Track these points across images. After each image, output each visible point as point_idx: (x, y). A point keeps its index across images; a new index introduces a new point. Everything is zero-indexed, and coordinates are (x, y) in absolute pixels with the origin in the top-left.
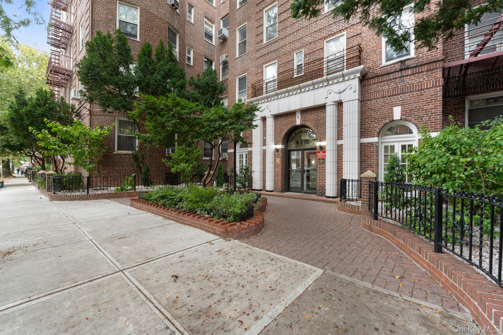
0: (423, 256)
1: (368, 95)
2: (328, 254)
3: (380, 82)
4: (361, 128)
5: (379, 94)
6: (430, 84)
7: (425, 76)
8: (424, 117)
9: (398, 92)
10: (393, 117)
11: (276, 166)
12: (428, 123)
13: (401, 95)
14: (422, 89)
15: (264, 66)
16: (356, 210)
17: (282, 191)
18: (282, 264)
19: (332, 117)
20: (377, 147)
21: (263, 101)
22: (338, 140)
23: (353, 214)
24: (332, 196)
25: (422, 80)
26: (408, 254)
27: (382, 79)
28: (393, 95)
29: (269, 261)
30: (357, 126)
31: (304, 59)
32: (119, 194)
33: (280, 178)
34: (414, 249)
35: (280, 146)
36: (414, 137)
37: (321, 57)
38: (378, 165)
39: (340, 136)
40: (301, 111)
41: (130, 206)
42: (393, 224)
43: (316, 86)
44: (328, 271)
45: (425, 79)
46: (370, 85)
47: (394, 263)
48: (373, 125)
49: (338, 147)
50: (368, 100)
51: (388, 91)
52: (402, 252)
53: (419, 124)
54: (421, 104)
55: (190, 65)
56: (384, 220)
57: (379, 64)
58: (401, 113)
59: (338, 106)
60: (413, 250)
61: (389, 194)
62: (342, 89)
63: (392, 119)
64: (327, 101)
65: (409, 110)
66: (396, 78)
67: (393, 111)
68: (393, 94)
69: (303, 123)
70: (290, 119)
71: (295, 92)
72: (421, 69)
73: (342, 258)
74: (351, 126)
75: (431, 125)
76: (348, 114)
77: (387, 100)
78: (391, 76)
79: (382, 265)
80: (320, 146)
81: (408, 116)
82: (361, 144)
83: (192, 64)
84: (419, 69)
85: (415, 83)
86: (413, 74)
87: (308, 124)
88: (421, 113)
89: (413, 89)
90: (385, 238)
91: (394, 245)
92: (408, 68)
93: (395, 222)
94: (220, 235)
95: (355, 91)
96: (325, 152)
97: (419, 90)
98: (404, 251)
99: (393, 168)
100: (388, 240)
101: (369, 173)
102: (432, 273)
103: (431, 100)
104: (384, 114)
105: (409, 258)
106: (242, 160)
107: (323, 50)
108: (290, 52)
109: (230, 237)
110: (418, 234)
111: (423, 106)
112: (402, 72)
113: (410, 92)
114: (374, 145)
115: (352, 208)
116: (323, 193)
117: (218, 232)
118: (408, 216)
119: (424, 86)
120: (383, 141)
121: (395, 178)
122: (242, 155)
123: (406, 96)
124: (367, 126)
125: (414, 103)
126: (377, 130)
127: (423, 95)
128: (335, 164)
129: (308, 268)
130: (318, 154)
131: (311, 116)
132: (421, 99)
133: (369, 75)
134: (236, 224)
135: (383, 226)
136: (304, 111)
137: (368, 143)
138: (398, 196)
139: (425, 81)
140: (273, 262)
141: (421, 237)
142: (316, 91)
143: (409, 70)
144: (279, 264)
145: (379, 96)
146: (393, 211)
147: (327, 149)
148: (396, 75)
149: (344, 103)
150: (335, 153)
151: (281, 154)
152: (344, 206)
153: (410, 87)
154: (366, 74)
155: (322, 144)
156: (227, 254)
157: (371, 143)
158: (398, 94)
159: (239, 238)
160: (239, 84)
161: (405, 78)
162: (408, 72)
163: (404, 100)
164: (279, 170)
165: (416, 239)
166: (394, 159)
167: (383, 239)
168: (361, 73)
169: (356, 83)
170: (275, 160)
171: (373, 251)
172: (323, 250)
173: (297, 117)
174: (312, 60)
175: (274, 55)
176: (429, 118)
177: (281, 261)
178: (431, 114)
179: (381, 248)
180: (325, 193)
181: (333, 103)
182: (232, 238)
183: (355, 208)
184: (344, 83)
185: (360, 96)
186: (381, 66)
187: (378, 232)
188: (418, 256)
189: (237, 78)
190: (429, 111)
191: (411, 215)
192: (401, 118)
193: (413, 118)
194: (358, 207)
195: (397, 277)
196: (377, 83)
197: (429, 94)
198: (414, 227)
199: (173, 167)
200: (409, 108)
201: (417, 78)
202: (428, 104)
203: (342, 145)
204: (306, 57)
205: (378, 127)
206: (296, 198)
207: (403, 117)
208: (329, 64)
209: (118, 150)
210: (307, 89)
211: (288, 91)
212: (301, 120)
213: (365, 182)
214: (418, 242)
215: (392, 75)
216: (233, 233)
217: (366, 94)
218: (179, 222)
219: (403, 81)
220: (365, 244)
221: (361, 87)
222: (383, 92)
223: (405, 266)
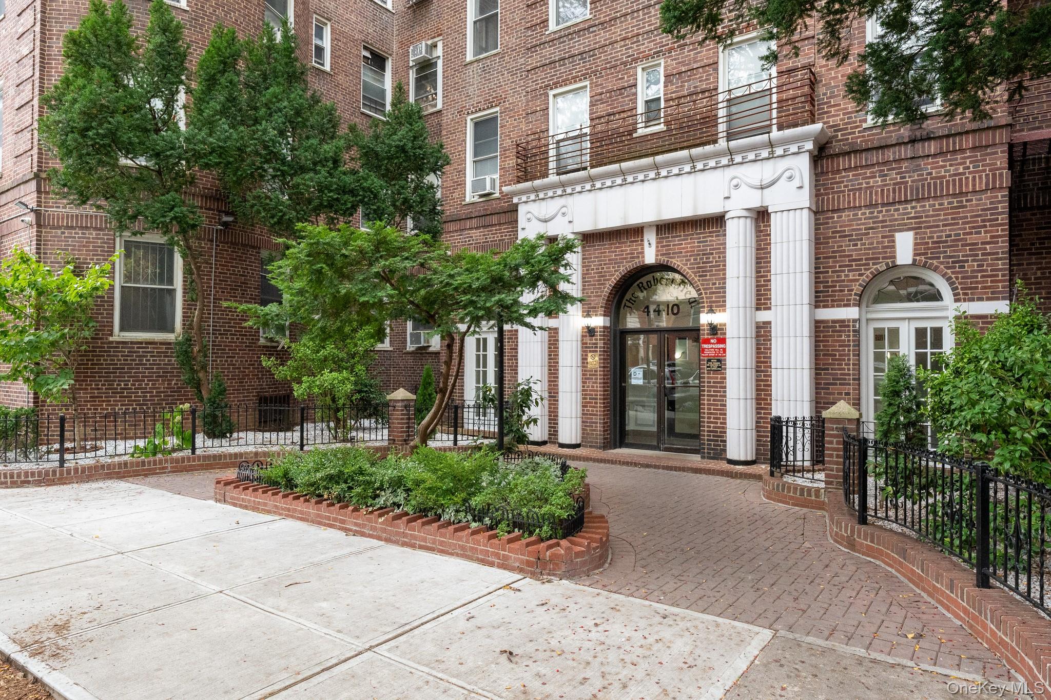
0: (957, 596)
1: (833, 198)
2: (772, 600)
3: (862, 167)
4: (816, 283)
5: (860, 197)
6: (981, 183)
7: (968, 161)
8: (967, 261)
9: (906, 195)
10: (895, 257)
11: (586, 375)
12: (977, 277)
13: (914, 204)
14: (961, 193)
15: (551, 93)
16: (813, 498)
17: (606, 446)
18: (689, 624)
19: (742, 249)
20: (857, 332)
21: (550, 193)
22: (758, 309)
23: (805, 510)
24: (742, 458)
25: (961, 170)
26: (930, 595)
27: (866, 160)
28: (894, 203)
29: (658, 619)
30: (806, 276)
31: (665, 86)
32: (149, 463)
33: (598, 409)
34: (942, 585)
35: (598, 321)
36: (945, 308)
37: (712, 86)
38: (859, 379)
39: (762, 299)
40: (657, 226)
41: (217, 500)
42: (900, 533)
43: (700, 166)
44: (782, 633)
45: (968, 168)
46: (839, 171)
47: (904, 611)
48: (847, 276)
49: (757, 327)
50: (833, 211)
51: (882, 191)
52: (918, 591)
53: (957, 278)
54: (960, 229)
55: (324, 72)
56: (880, 523)
57: (860, 121)
58: (915, 249)
59: (757, 220)
60: (939, 586)
61: (891, 467)
62: (767, 179)
63: (893, 262)
64: (728, 205)
65: (933, 243)
66: (901, 160)
67: (894, 241)
68: (894, 198)
69: (664, 260)
70: (627, 247)
71: (641, 177)
72: (961, 144)
73: (803, 607)
74: (792, 276)
75: (983, 282)
76: (785, 245)
77: (881, 214)
78: (890, 154)
79: (882, 618)
80: (710, 325)
81: (931, 258)
82: (817, 322)
83: (327, 68)
84: (954, 143)
85: (944, 177)
86: (941, 153)
87: (676, 262)
88: (960, 251)
89: (942, 190)
90: (883, 565)
91: (902, 579)
92: (929, 139)
93: (905, 529)
94: (521, 570)
95: (801, 187)
96: (723, 341)
97: (954, 195)
98: (924, 590)
99: (897, 394)
100: (890, 569)
101: (841, 409)
102: (971, 627)
103: (983, 221)
104: (874, 248)
105: (933, 602)
106: (485, 356)
107: (716, 70)
108: (625, 64)
109: (549, 574)
110: (951, 553)
111: (964, 234)
112: (916, 145)
113: (935, 197)
114: (849, 326)
115: (802, 494)
116: (719, 453)
117: (517, 564)
118: (931, 517)
119: (967, 185)
120: (870, 316)
121: (902, 419)
122: (485, 340)
123: (924, 206)
124: (831, 277)
125: (944, 225)
126: (857, 288)
127: (965, 206)
128: (751, 375)
129: (743, 628)
130: (705, 346)
131: (686, 243)
132: (961, 218)
133: (836, 148)
134: (558, 545)
135: (878, 538)
136: (666, 228)
137: (834, 321)
138: (910, 471)
139: (969, 173)
140: (668, 621)
141: (954, 558)
142: (700, 177)
143: (932, 142)
144: (682, 625)
145: (860, 202)
146: (900, 504)
147: (730, 333)
148: (900, 152)
149: (772, 215)
150: (751, 345)
151: (600, 344)
152: (783, 490)
153: (935, 184)
154: (827, 143)
155: (717, 318)
156: (564, 610)
157: (843, 321)
158: (906, 201)
159: (571, 574)
160: (477, 137)
161: (922, 163)
162: (929, 146)
163: (921, 217)
164: (597, 386)
165: (945, 564)
166: (900, 371)
167: (879, 566)
168: (816, 142)
169: (803, 164)
170: (584, 359)
171: (863, 590)
172: (760, 593)
173: (646, 243)
174: (686, 92)
175: (580, 67)
176: (978, 266)
177: (683, 618)
178: (983, 255)
179: (878, 586)
180: (725, 451)
181: (745, 214)
182: (554, 575)
183: (809, 494)
184: (772, 161)
185: (815, 199)
186: (865, 125)
187: (870, 552)
188: (948, 598)
189: (469, 118)
190: (980, 249)
191: (935, 513)
192: (914, 260)
193: (942, 263)
194: (818, 490)
195: (910, 636)
196: (856, 167)
197: (977, 205)
198: (942, 539)
199: (300, 382)
200: (933, 237)
201: (951, 165)
202: (977, 229)
203: (770, 323)
204: (671, 82)
205: (857, 280)
206: (647, 466)
207: (918, 258)
208: (734, 109)
209: (122, 329)
210: (675, 170)
211: (623, 173)
212: (657, 251)
213: (833, 430)
214: (949, 570)
215: (891, 150)
216: (557, 564)
217: (828, 194)
218: (396, 542)
219: (918, 169)
220: (844, 579)
221: (816, 175)
222: (871, 193)
223: (924, 617)
